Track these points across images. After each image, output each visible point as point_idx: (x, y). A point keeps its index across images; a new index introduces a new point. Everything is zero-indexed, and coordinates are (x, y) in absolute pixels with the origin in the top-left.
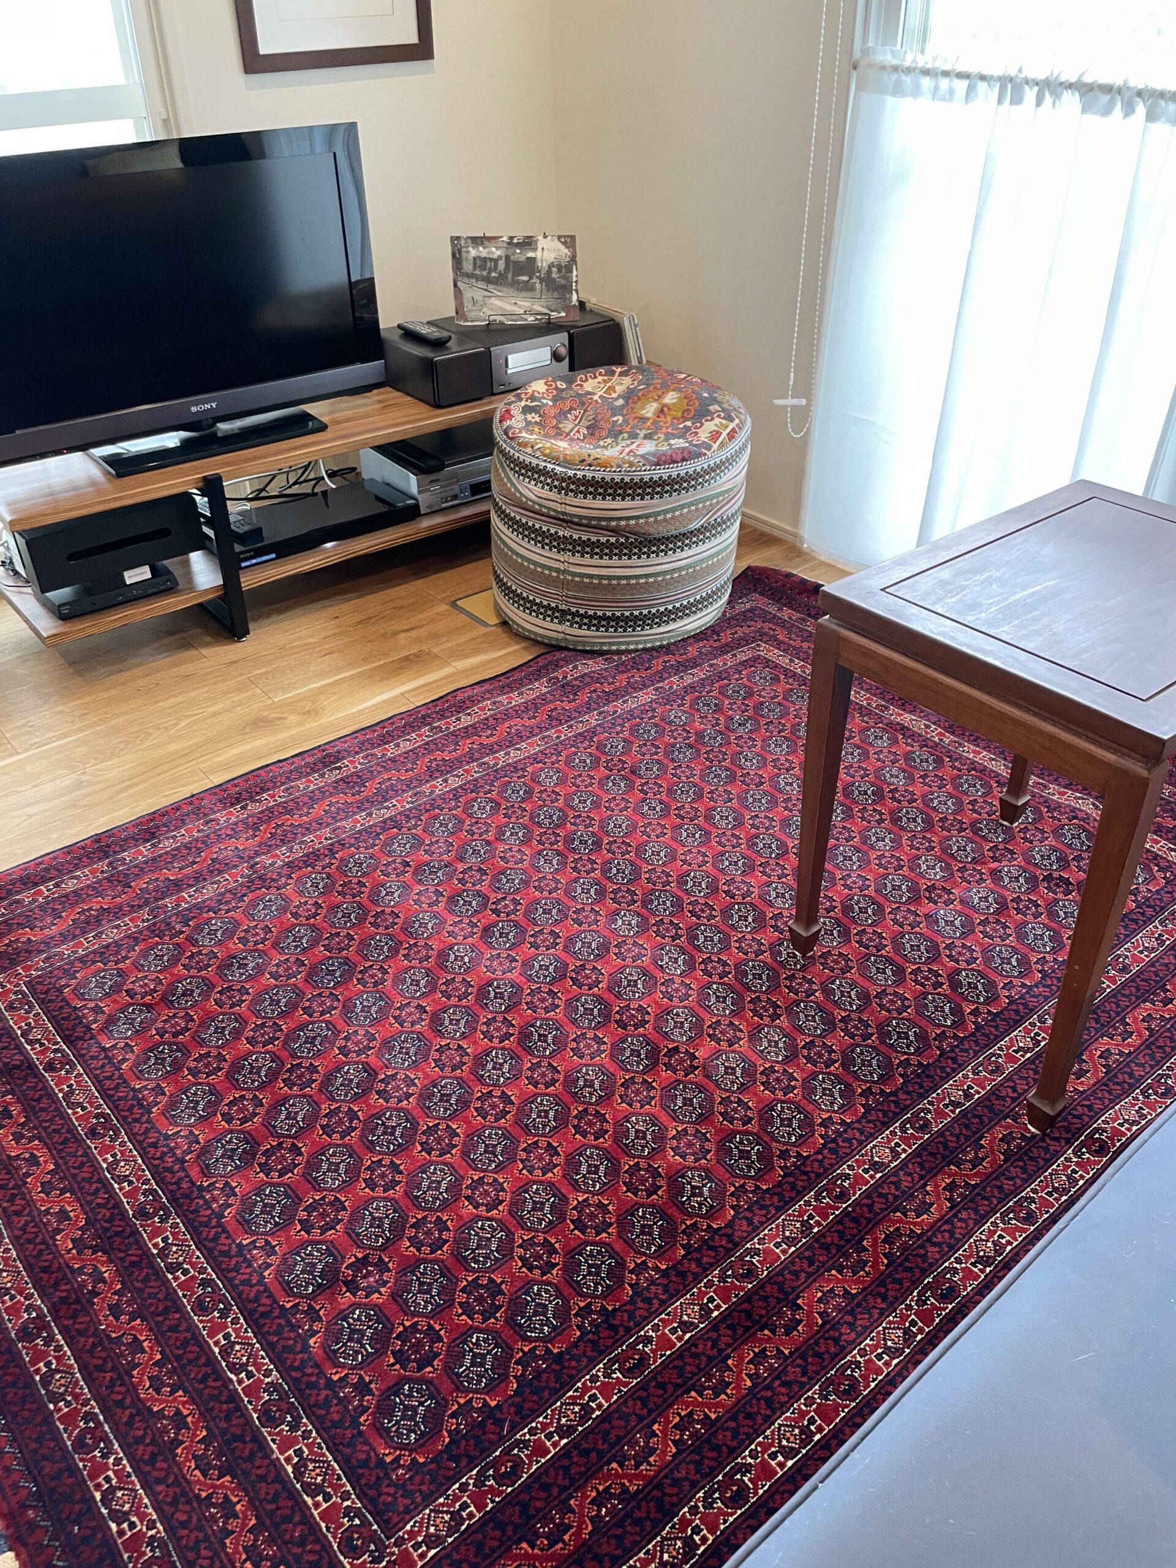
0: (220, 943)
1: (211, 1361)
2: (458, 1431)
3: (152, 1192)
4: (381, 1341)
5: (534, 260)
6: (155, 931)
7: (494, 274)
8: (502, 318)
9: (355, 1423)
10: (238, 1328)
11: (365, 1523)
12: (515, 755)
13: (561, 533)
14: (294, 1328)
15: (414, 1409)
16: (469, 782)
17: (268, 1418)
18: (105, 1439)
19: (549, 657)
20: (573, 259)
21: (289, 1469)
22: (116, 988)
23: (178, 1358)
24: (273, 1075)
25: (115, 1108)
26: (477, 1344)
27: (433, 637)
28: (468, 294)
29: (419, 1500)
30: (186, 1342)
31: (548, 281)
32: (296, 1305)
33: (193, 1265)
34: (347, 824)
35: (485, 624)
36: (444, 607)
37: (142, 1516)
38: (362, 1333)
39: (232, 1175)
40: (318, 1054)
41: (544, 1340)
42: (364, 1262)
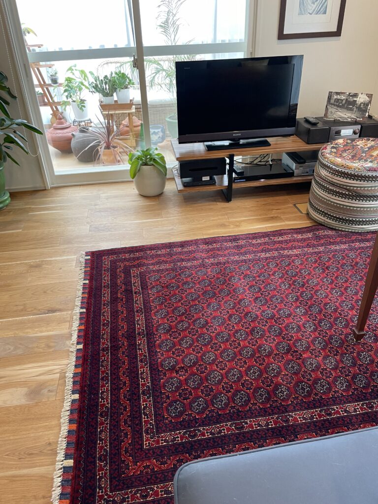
0: (186, 278)
1: (138, 374)
2: (185, 419)
3: (143, 330)
4: (178, 388)
5: (356, 101)
6: (173, 270)
7: (340, 104)
8: (340, 119)
9: (162, 404)
10: (147, 369)
11: (153, 428)
12: (291, 252)
13: (330, 188)
14: (159, 375)
15: (177, 408)
16: (272, 256)
17: (143, 393)
18: (108, 380)
19: (317, 227)
20: (370, 102)
21: (143, 407)
22: (158, 280)
23: (131, 370)
24: (183, 314)
25: (145, 307)
26: (200, 401)
27: (284, 213)
28: (330, 110)
29: (168, 430)
30: (134, 367)
31: (359, 108)
32: (162, 371)
33: (144, 350)
34: (232, 258)
35: (301, 213)
36: (291, 205)
37: (107, 401)
38: (174, 384)
39: (162, 334)
40: (196, 313)
41: (218, 409)
42: (183, 368)
